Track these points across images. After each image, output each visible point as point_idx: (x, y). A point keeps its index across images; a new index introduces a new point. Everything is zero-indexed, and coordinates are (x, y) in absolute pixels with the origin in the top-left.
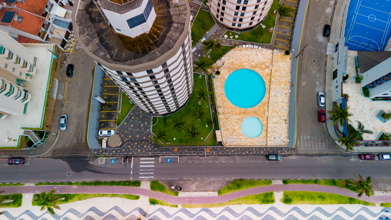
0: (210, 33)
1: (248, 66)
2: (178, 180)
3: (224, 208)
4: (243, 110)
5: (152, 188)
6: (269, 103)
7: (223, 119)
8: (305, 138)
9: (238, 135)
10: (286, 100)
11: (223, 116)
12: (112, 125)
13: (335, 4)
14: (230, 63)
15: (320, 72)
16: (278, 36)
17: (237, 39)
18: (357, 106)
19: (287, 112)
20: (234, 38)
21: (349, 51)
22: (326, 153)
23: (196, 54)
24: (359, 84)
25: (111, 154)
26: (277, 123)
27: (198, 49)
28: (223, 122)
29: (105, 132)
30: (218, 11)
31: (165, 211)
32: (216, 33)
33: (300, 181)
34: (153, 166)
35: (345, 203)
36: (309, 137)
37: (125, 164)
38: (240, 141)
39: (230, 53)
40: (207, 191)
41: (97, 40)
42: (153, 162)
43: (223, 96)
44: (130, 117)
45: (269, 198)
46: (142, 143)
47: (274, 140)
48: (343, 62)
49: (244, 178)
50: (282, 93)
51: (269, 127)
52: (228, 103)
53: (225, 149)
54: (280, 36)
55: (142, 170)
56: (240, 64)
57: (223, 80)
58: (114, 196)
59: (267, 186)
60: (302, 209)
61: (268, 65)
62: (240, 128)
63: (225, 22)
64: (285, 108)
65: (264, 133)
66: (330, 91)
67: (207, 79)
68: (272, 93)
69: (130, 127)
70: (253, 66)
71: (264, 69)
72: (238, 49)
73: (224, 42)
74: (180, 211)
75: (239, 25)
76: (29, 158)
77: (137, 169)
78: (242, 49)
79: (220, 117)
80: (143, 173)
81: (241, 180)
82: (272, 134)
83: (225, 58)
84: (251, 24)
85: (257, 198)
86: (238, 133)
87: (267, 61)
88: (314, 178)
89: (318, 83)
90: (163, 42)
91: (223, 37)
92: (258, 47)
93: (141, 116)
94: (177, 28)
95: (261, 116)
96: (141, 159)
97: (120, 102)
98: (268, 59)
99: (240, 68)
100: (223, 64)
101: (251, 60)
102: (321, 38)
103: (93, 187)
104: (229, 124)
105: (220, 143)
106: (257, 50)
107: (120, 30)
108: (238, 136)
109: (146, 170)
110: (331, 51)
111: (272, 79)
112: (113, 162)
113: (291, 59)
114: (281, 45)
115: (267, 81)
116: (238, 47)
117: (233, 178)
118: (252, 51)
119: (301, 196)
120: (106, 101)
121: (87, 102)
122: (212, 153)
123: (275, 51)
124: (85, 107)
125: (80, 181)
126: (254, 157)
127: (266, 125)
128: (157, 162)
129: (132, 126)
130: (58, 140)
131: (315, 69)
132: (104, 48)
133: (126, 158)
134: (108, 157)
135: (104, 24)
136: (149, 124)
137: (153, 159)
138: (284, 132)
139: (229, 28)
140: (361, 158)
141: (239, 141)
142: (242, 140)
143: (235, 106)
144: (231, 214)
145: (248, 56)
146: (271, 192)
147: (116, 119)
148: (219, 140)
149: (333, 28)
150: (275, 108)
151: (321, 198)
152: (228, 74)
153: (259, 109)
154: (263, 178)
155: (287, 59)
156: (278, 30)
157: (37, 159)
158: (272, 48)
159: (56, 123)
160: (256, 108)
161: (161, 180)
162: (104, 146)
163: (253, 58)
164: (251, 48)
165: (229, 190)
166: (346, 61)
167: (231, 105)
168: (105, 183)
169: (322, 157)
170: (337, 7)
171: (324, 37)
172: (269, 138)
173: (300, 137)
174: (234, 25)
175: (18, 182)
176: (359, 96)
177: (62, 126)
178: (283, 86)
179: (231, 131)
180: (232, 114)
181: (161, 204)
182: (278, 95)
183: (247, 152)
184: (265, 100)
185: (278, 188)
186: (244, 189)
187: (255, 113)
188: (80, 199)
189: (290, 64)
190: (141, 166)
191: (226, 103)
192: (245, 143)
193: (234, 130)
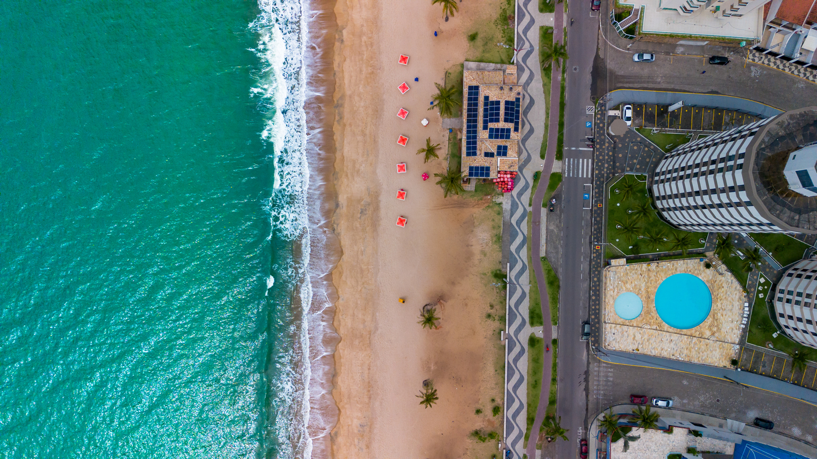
0: (769, 258)
1: (715, 308)
2: (561, 207)
3: (526, 263)
4: (652, 296)
5: (554, 175)
6: (661, 331)
7: (641, 269)
8: (610, 374)
9: (619, 287)
10: (665, 354)
11: (645, 270)
12: (637, 122)
13: (807, 443)
14: (721, 284)
15: (702, 406)
16: (758, 355)
17: (757, 296)
18: (656, 444)
19: (649, 353)
20: (759, 292)
21: (733, 445)
22: (590, 398)
23: (737, 237)
24: (686, 451)
25: (598, 122)
26: (634, 339)
27: (744, 240)
28: (636, 269)
29: (629, 113)
30: (805, 270)
31: (526, 190)
32: (769, 266)
33: (556, 361)
34: (580, 176)
35: (528, 411)
36: (611, 379)
37: (584, 140)
38: (611, 290)
39: (736, 284)
40: (546, 243)
41: (782, 133)
42: (585, 176)
43: (673, 271)
44: (648, 146)
45: (535, 320)
46: (610, 162)
47: (611, 333)
48: (717, 434)
49: (561, 292)
50: (675, 349)
51: (628, 328)
52: (662, 278)
53: (599, 269)
54: (758, 358)
55: (576, 162)
56: (720, 297)
57: (696, 272)
58: (546, 127)
59: (551, 319)
60: (522, 359)
61: (716, 335)
62: (628, 290)
63: (785, 280)
64: (653, 351)
65: (620, 321)
66: (674, 416)
67: (698, 251)
68: (675, 337)
69: (634, 146)
70: (716, 315)
71: (711, 330)
72: (742, 295)
73: (753, 277)
74: (525, 209)
75: (780, 299)
76: (598, 16)
77: (578, 155)
78: (741, 302)
79: (645, 266)
80: (571, 163)
81: (559, 287)
82: (620, 330)
83: (729, 277)
84: (782, 315)
85: (536, 304)
86: (622, 287)
87: (723, 335)
88: (558, 378)
89: (685, 401)
90: (778, 204)
91: (761, 276)
92: (743, 324)
93: (648, 160)
94: (793, 218)
95: (643, 319)
96: (590, 160)
97: (669, 131)
98: (725, 336)
99: (713, 297)
100: (721, 274)
101: (724, 313)
102: (752, 415)
103: (559, 100)
104: (634, 276)
105: (608, 264)
106: (739, 322)
107: (794, 158)
108: (617, 286)
109: (576, 167)
110: (732, 426)
111: (695, 339)
112: (588, 124)
113: (725, 367)
114: (744, 358)
115: (693, 331)
116: (745, 297)
117: (561, 277)
118: (738, 314)
119: (538, 359)
120: (671, 112)
121: (672, 86)
122: (594, 253)
123: (738, 347)
124: (664, 86)
125: (566, 84)
126: (587, 305)
127: (631, 324)
128: (586, 180)
129: (635, 148)
130: (620, 51)
131: (707, 400)
132: (773, 141)
133: (592, 140)
134: (595, 119)
135: (801, 140)
136: (637, 170)
137: (590, 176)
138: (622, 347)
139: (775, 286)
140: (582, 440)
141: (611, 287)
142: (612, 292)
143: (658, 286)
144: (519, 272)
145: (731, 310)
146: (543, 323)
147: (645, 127)
148: (614, 262)
149: (768, 433)
150: (654, 339)
151: (534, 383)
152: (705, 279)
153: (653, 317)
154: (560, 314)
155: (724, 362)
156: (769, 355)
157: (598, 26)
158: (741, 343)
159: (643, 47)
160: (654, 314)
161: (562, 186)
162: (612, 113)
163: (727, 316)
164: (743, 314)
165: (547, 271)
166: (720, 438)
167: (660, 281)
168: (562, 116)
169: (584, 393)
170: (803, 444)
171: (754, 418)
172: (615, 327)
173: (611, 368)
174: (782, 292)
175: (569, 5)
176: (668, 448)
177: (641, 56)
178: (685, 352)
179: (624, 279)
180: (648, 282)
181: (533, 187)
182: (672, 345)
183: (594, 298)
184: (666, 327)
185: (547, 332)
186: (548, 290)
187: (648, 312)
188: (544, 85)
189: (716, 365)
190: (581, 160)
191: (662, 274)
192: (608, 296)
193: (625, 283)
